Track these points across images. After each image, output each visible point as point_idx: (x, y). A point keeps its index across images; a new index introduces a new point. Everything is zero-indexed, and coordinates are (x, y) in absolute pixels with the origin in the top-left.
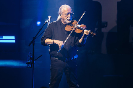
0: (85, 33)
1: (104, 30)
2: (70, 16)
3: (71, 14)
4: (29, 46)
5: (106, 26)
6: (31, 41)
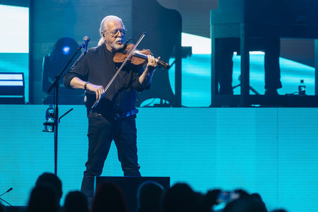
0: (150, 63)
2: (120, 35)
3: (121, 31)
6: (52, 82)
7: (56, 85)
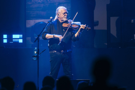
1: (96, 28)
3: (67, 13)
4: (35, 42)
5: (97, 25)
6: (36, 38)
7: (38, 39)
